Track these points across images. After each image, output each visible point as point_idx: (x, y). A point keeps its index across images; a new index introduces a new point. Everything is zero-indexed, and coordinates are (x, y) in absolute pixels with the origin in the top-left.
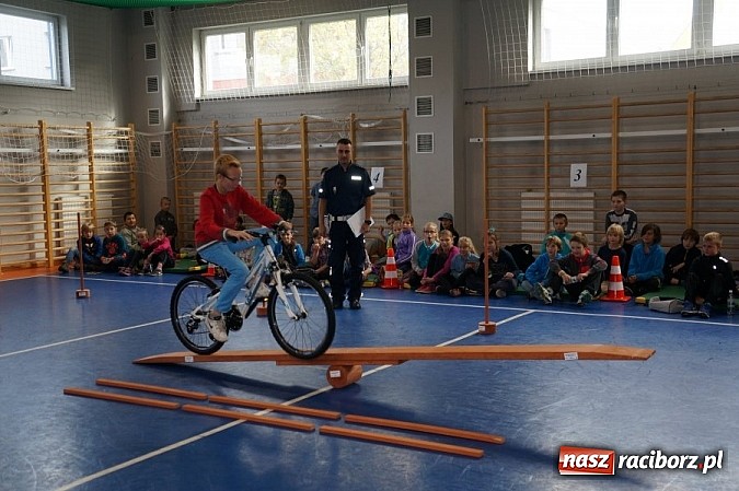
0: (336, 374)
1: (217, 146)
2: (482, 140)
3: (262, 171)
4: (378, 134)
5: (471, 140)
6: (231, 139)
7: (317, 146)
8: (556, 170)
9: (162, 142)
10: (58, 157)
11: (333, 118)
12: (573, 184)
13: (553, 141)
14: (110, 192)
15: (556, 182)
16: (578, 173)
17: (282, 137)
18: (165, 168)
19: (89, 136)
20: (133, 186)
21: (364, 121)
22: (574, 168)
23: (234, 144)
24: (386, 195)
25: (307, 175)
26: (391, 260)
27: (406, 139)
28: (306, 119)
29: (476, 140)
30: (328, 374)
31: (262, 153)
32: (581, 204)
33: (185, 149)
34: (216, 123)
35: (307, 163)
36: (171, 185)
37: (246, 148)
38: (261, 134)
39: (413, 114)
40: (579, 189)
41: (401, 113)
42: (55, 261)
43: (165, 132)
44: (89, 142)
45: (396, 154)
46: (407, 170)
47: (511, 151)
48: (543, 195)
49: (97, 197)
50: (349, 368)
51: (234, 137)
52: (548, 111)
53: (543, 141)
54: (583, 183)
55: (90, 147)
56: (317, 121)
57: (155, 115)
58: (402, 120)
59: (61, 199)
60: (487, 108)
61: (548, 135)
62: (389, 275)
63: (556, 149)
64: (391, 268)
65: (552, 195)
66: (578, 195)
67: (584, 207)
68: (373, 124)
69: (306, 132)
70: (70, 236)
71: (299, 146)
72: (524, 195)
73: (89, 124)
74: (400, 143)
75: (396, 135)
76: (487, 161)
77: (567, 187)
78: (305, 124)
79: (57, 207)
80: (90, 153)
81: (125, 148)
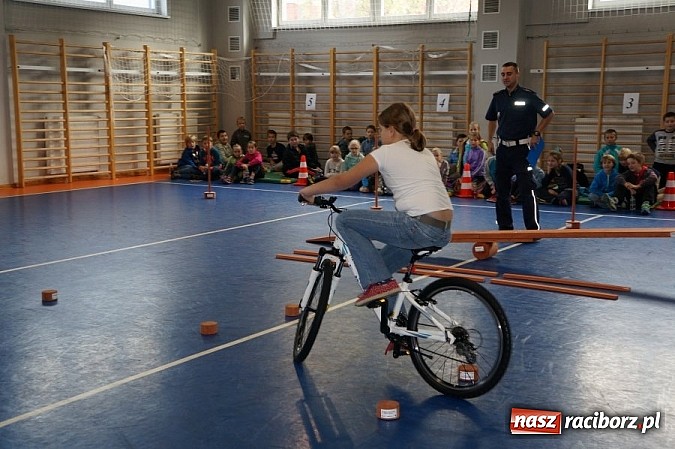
0: (481, 249)
1: (293, 72)
2: (542, 71)
3: (335, 95)
4: (444, 64)
5: (532, 71)
6: (307, 66)
7: (388, 73)
8: (608, 99)
9: (241, 67)
10: (159, 78)
11: (404, 49)
12: (625, 111)
13: (608, 72)
14: (194, 111)
15: (608, 109)
16: (631, 102)
17: (353, 64)
18: (244, 91)
19: (182, 60)
20: (215, 106)
21: (431, 52)
22: (627, 97)
23: (308, 70)
24: (450, 118)
25: (377, 99)
26: (467, 174)
27: (471, 69)
28: (378, 49)
29: (536, 71)
30: (474, 249)
31: (336, 78)
32: (632, 129)
33: (262, 74)
34: (293, 50)
35: (377, 87)
36: (249, 106)
37: (320, 74)
38: (335, 62)
39: (480, 47)
40: (629, 116)
41: (468, 46)
42: (155, 170)
43: (245, 58)
44: (182, 65)
45: (460, 82)
46: (470, 96)
47: (567, 81)
48: (597, 120)
49: (188, 115)
50: (490, 244)
51: (309, 64)
52: (606, 45)
53: (599, 73)
54: (634, 110)
55: (182, 71)
56: (388, 51)
57: (235, 42)
58: (468, 52)
59: (158, 115)
60: (548, 42)
61: (605, 67)
62: (465, 186)
63: (609, 80)
64: (467, 180)
65: (604, 121)
66: (629, 121)
67: (634, 131)
68: (441, 55)
69: (378, 61)
70: (167, 149)
71: (371, 74)
72: (579, 120)
73: (182, 49)
74: (465, 72)
75: (461, 65)
76: (546, 89)
77: (621, 114)
78: (377, 54)
79: (155, 123)
80: (182, 76)
81: (210, 72)
